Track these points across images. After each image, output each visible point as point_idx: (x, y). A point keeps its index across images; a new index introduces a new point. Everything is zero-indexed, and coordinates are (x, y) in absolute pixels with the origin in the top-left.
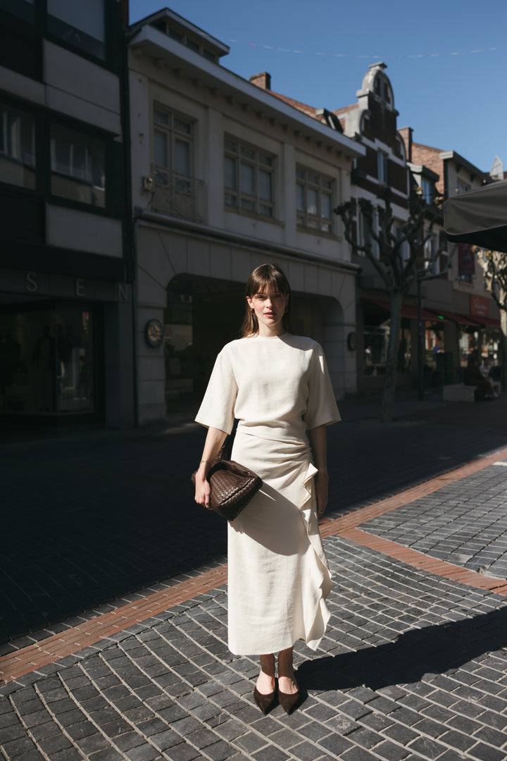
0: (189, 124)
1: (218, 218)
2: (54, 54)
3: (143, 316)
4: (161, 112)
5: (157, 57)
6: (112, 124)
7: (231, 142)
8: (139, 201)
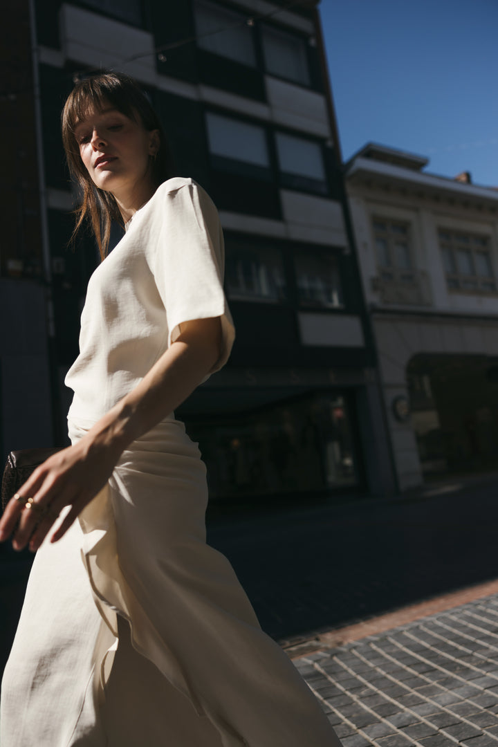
0: (404, 227)
1: (443, 300)
2: (289, 200)
3: (390, 395)
4: (379, 223)
5: (369, 181)
6: (339, 240)
7: (444, 233)
8: (371, 298)
